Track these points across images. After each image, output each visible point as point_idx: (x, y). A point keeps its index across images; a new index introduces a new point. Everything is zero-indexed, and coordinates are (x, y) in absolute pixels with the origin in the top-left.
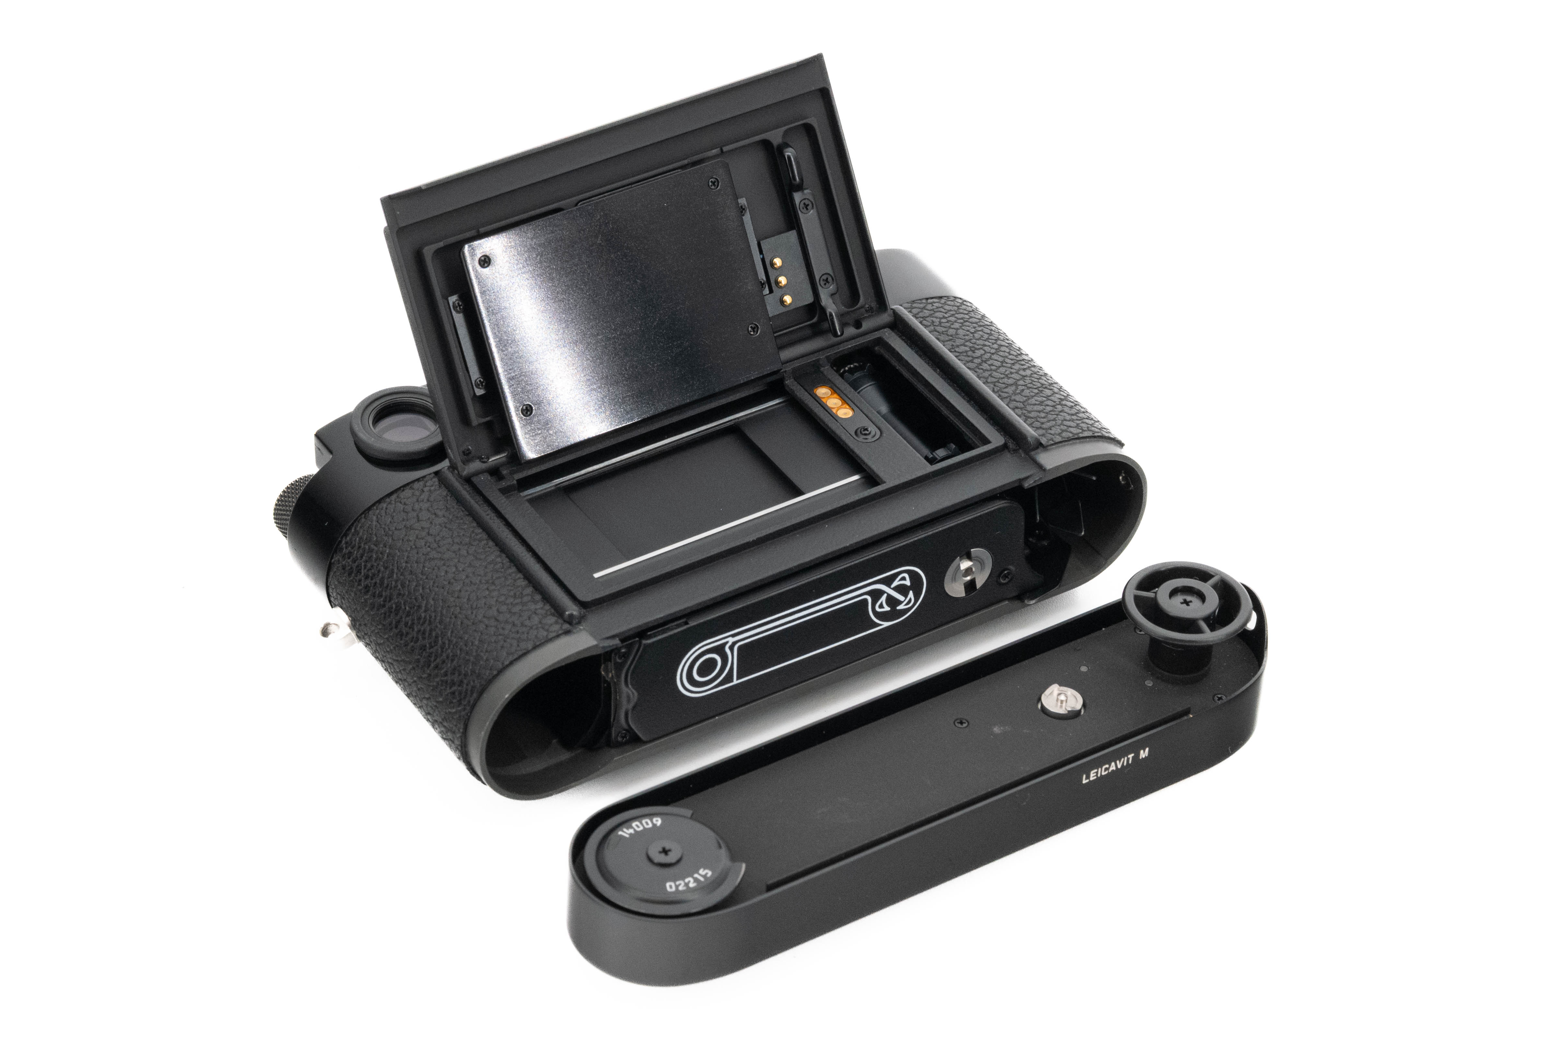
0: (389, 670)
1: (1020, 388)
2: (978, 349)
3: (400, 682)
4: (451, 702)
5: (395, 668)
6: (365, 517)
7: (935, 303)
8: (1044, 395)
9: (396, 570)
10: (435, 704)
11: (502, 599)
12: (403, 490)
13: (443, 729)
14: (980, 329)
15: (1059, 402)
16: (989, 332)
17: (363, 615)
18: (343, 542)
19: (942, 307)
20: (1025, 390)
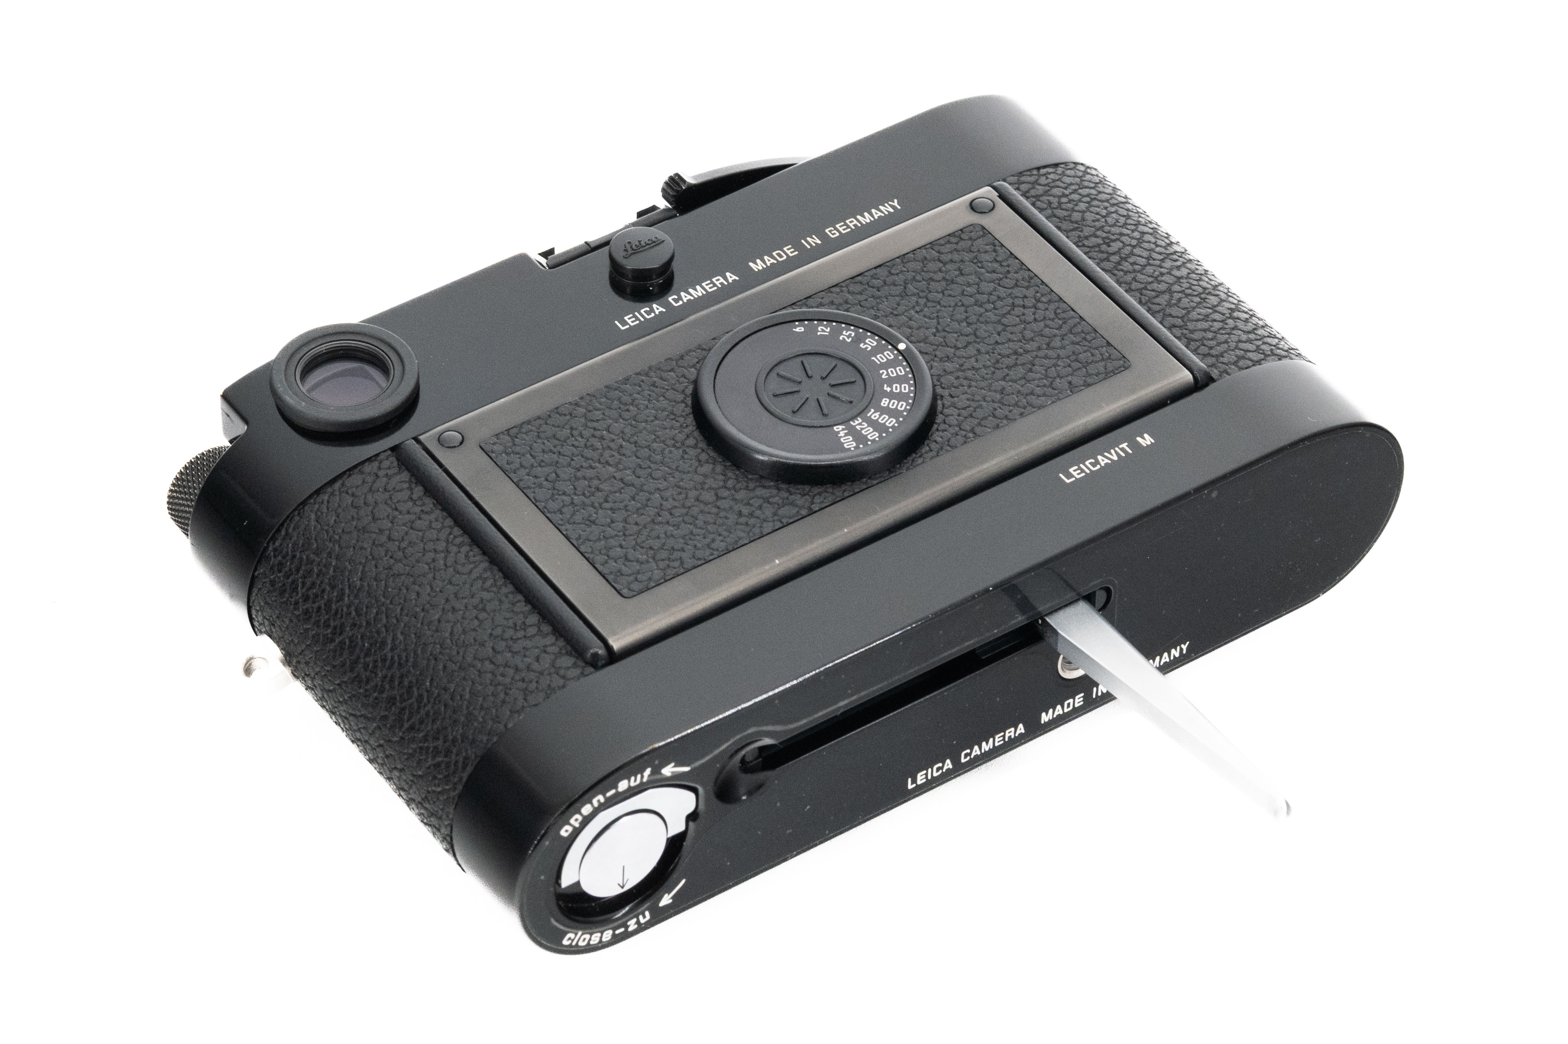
0: (342, 726)
1: (1177, 296)
2: (1114, 241)
3: (359, 743)
4: (435, 778)
5: (350, 725)
6: (299, 514)
7: (1049, 173)
8: (1209, 305)
9: (347, 591)
10: (411, 778)
11: (498, 631)
12: (350, 476)
13: (422, 811)
14: (1113, 209)
15: (1230, 314)
16: (1125, 213)
17: (303, 651)
18: (270, 548)
19: (1059, 180)
20: (1183, 299)
